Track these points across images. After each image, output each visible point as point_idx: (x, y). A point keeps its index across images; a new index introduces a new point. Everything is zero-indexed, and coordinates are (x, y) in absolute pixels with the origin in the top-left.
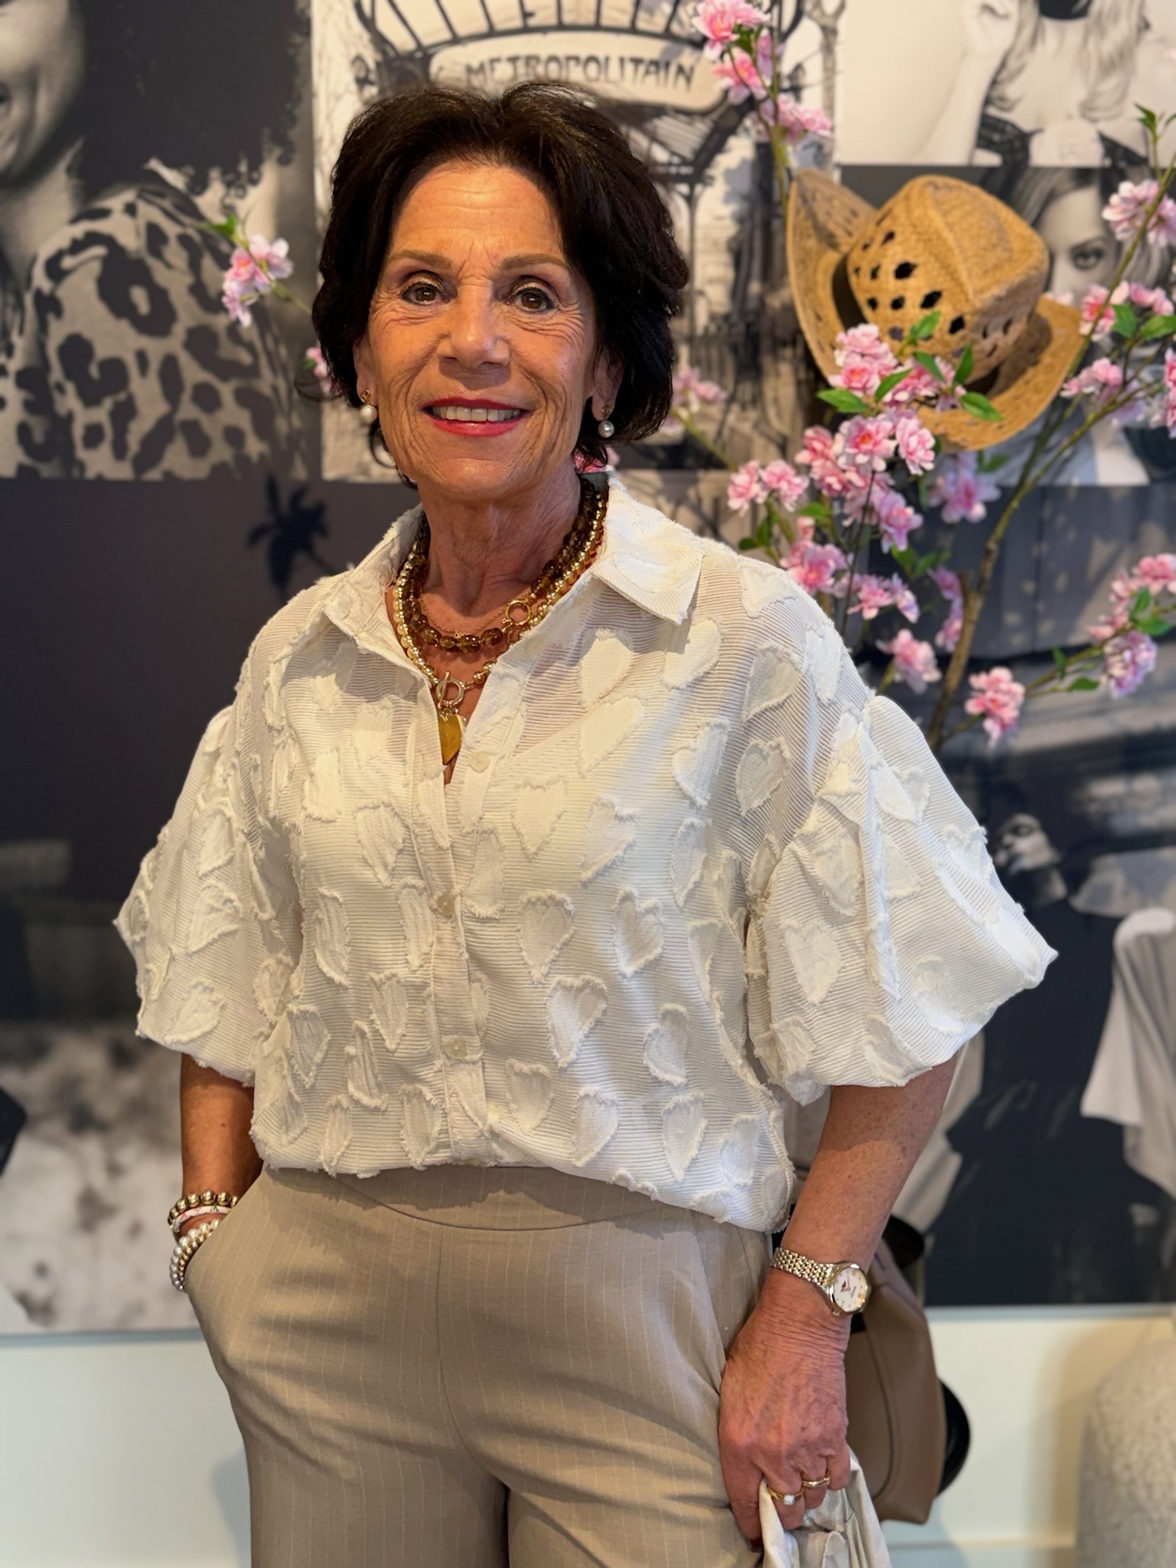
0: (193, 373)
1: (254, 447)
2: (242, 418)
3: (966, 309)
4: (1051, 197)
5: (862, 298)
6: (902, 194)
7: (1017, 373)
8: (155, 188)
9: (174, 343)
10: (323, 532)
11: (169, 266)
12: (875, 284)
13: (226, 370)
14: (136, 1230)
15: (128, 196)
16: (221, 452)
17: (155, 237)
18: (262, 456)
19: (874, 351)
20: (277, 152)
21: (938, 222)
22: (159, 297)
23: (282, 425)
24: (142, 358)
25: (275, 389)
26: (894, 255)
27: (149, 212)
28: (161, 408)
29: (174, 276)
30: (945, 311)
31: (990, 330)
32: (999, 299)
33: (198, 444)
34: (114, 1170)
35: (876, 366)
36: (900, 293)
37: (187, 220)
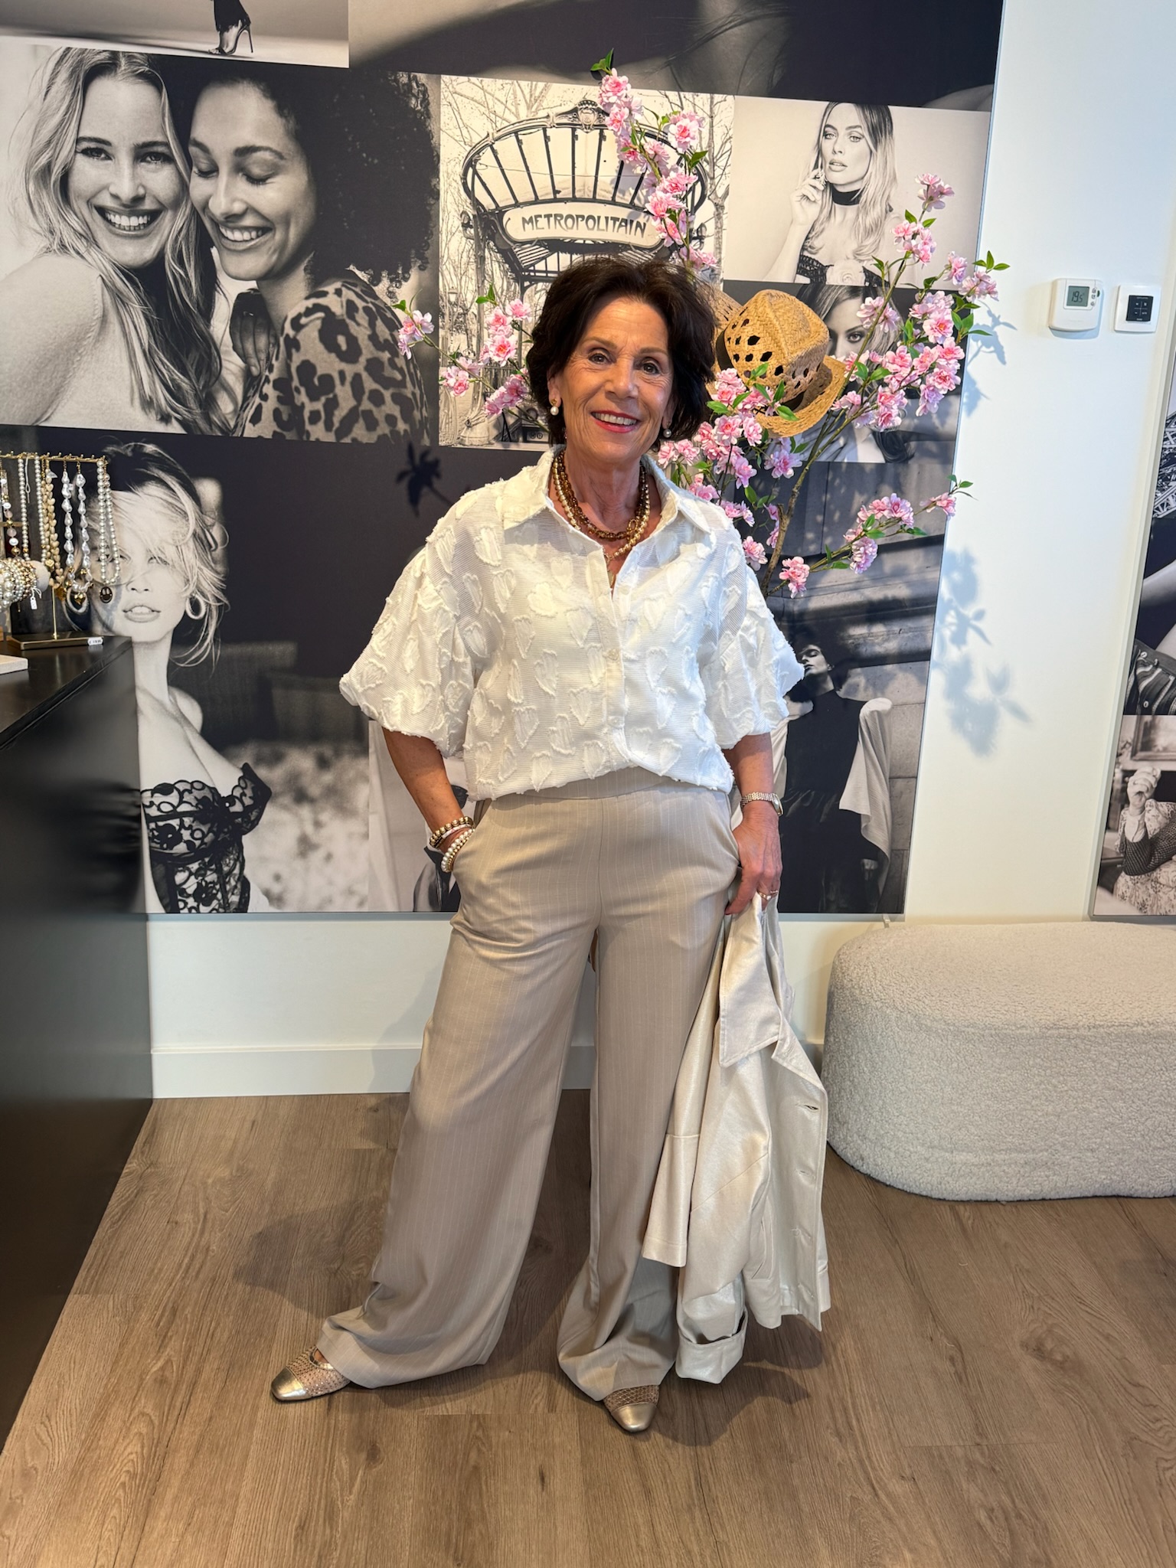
0: (369, 384)
1: (402, 426)
2: (396, 411)
3: (783, 362)
4: (837, 302)
5: (731, 355)
6: (753, 299)
7: (813, 398)
8: (352, 281)
9: (360, 367)
10: (438, 476)
11: (358, 324)
12: (738, 346)
13: (388, 383)
14: (329, 857)
15: (338, 285)
16: (384, 429)
17: (351, 307)
18: (405, 431)
19: (734, 382)
20: (419, 263)
21: (771, 315)
22: (352, 340)
23: (417, 414)
24: (342, 374)
25: (414, 394)
26: (747, 333)
27: (348, 294)
28: (352, 403)
29: (361, 331)
30: (772, 364)
31: (796, 374)
32: (801, 357)
33: (371, 424)
34: (318, 824)
35: (735, 390)
36: (751, 352)
37: (369, 299)
